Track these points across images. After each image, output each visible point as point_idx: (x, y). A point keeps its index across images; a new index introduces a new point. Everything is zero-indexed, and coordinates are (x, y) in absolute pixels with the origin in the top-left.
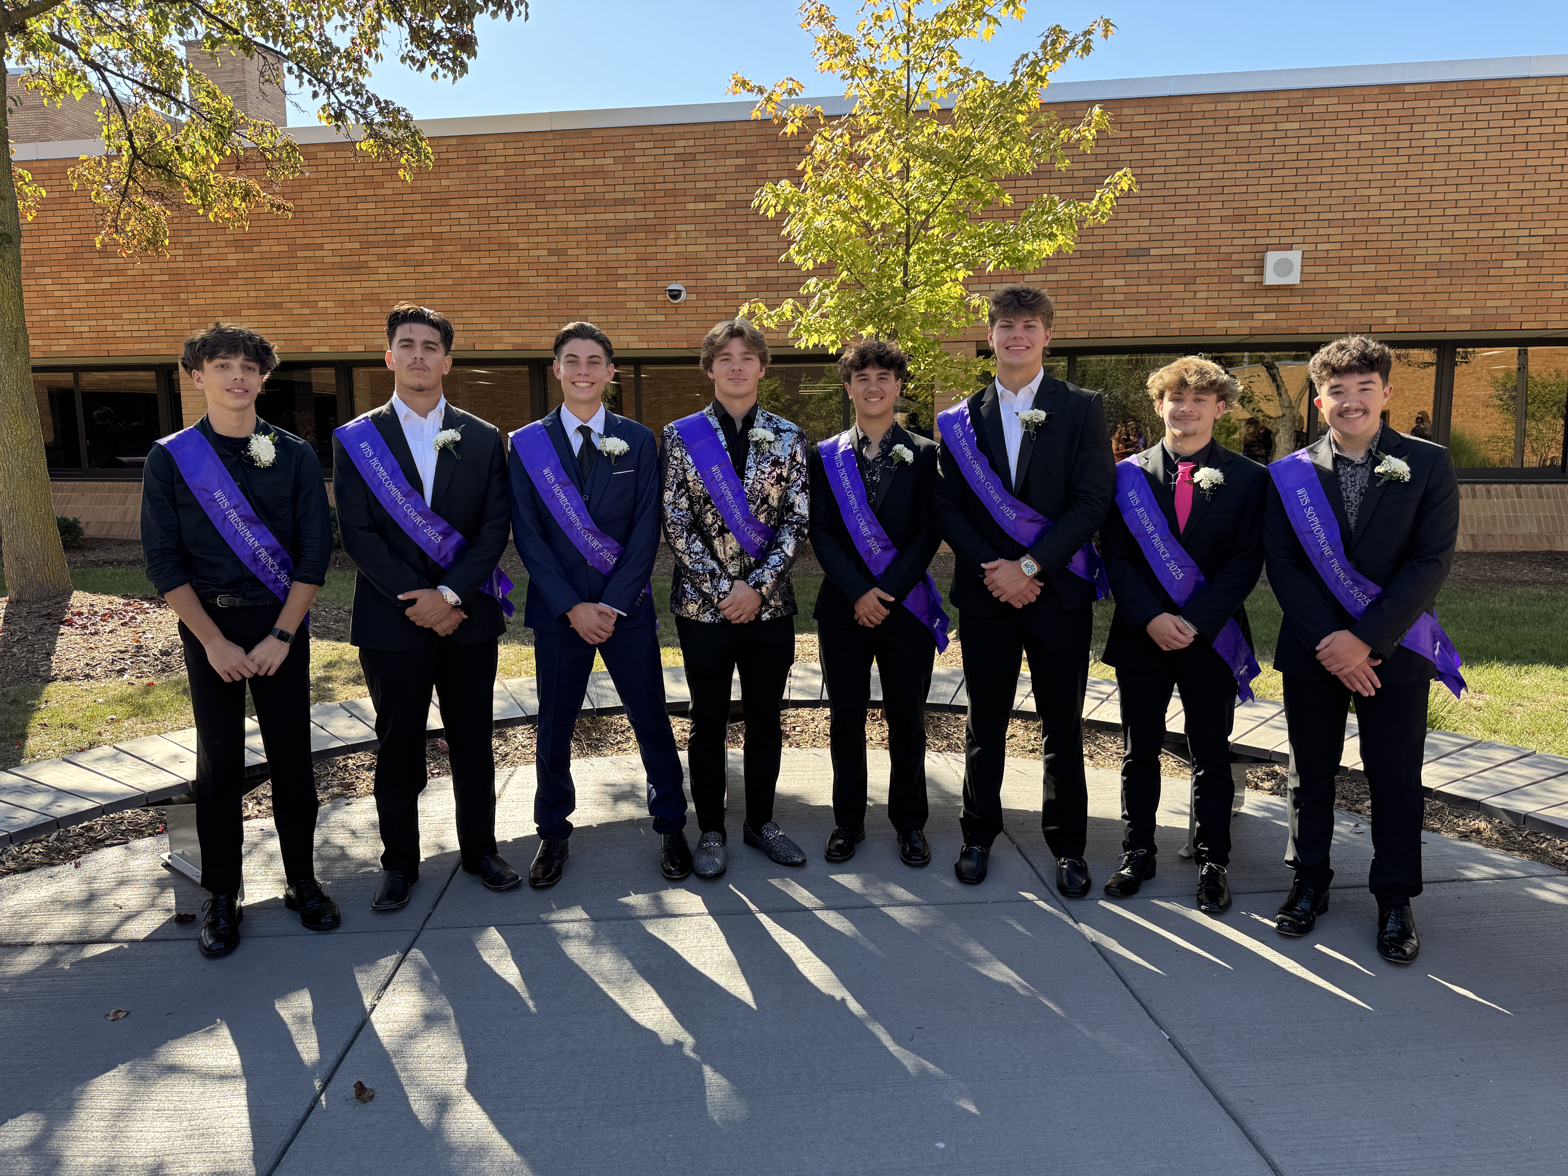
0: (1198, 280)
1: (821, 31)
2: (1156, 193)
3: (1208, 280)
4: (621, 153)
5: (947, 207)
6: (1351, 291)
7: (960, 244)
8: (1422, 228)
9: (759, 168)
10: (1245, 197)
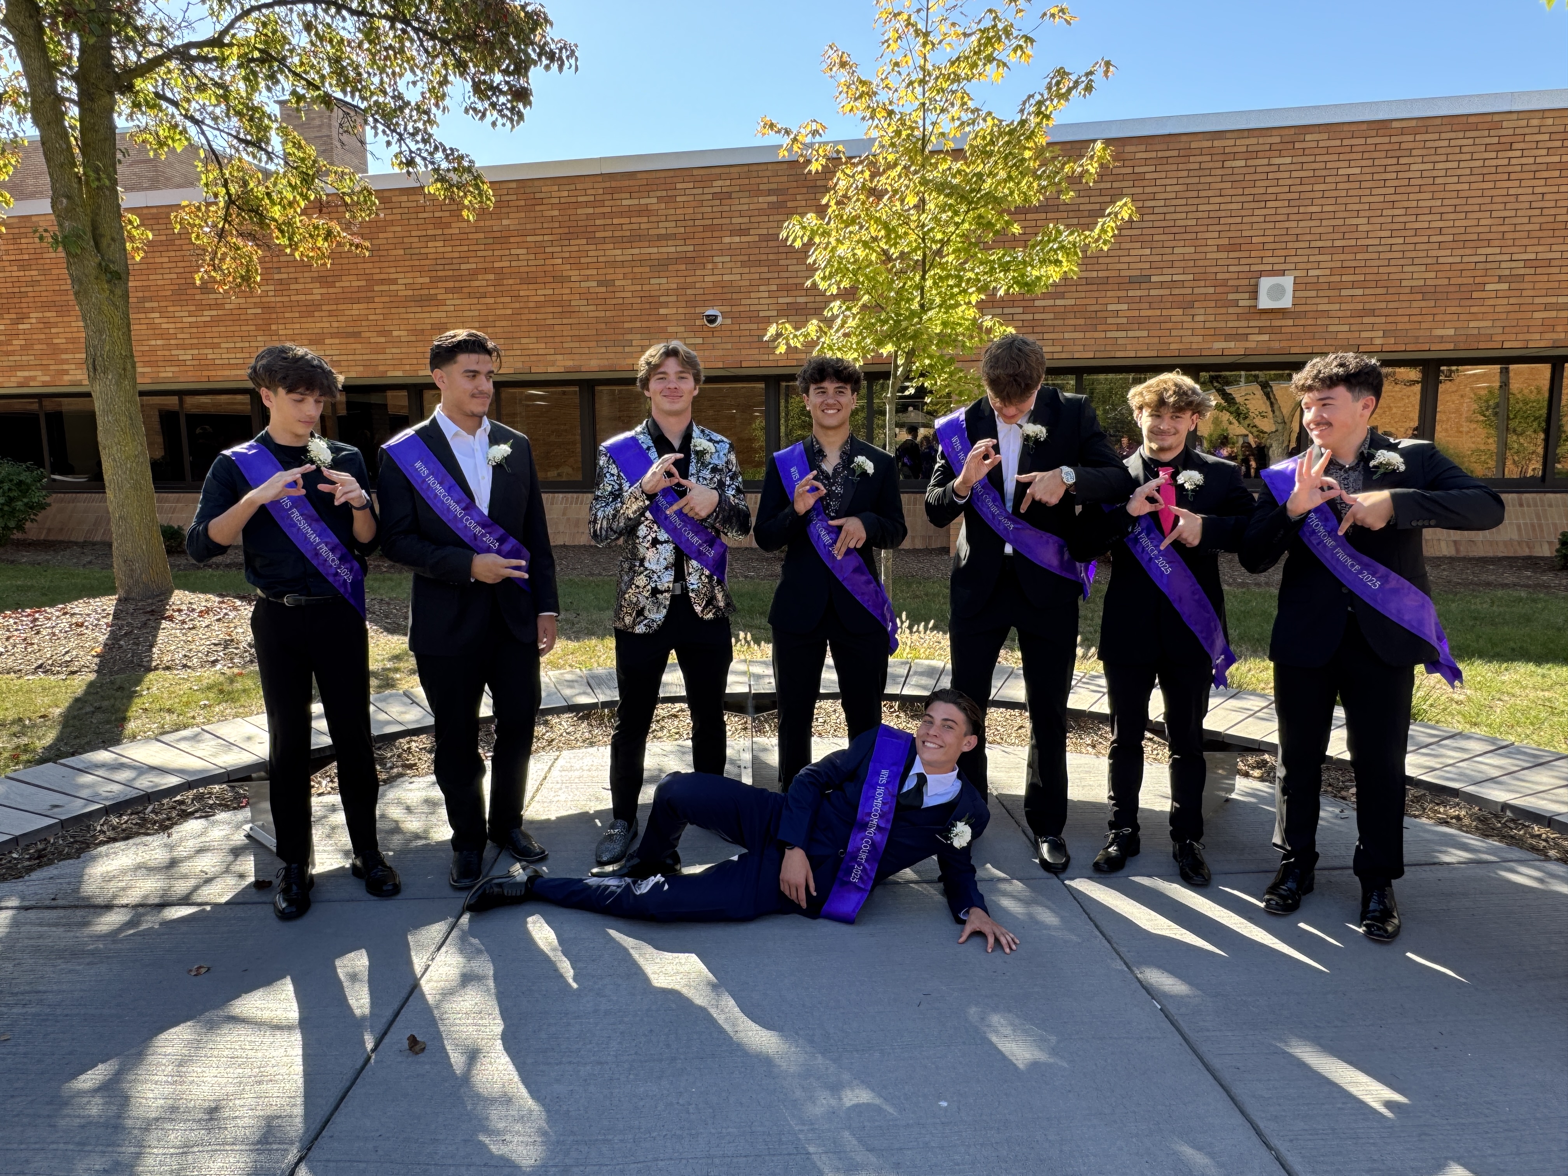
0: (1196, 304)
1: (843, 76)
2: (1156, 224)
3: (1205, 304)
4: (664, 193)
5: (961, 237)
6: (1340, 314)
7: (973, 270)
8: (1407, 254)
9: (789, 204)
10: (1239, 227)
